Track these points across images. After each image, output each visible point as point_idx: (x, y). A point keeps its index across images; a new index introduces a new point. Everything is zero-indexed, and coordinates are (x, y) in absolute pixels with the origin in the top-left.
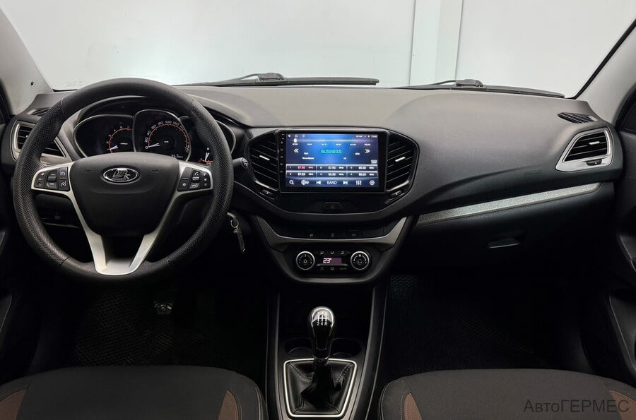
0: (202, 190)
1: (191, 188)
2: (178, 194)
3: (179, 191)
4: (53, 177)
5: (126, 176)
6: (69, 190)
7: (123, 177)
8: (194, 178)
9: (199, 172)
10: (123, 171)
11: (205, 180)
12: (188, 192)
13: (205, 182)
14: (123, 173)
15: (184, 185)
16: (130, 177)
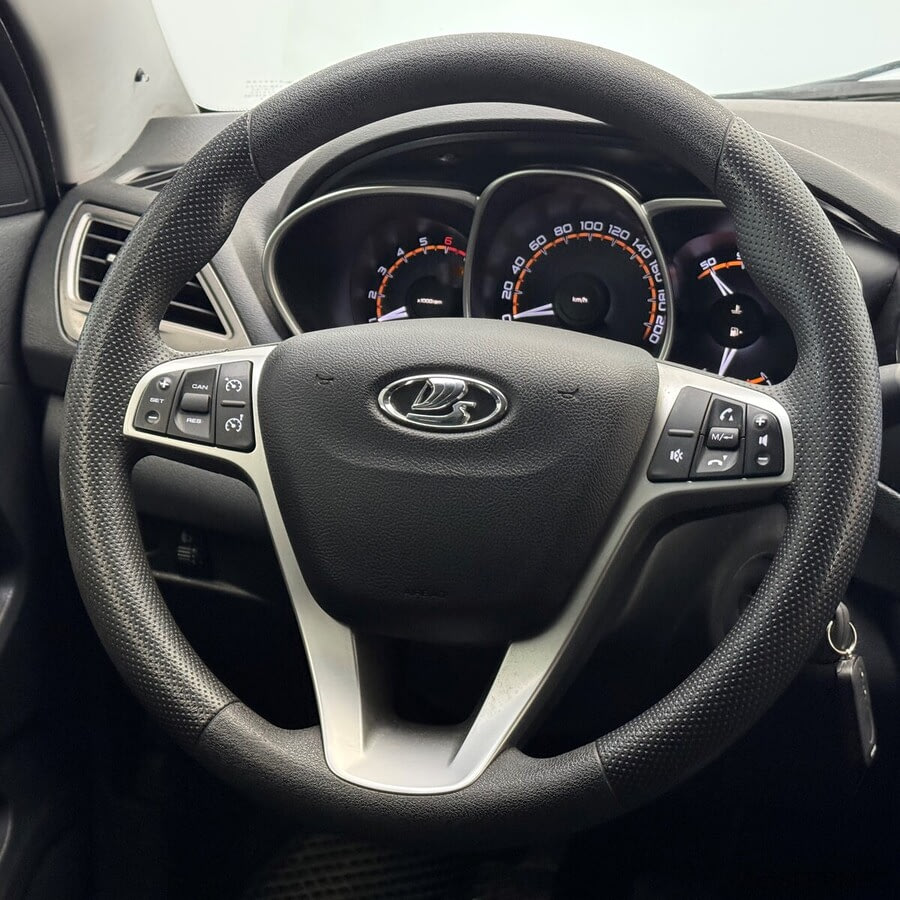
0: (744, 482)
1: (701, 469)
2: (647, 493)
3: (654, 480)
4: (197, 396)
5: (460, 407)
6: (250, 448)
7: (449, 409)
8: (718, 433)
9: (737, 410)
10: (450, 389)
11: (764, 440)
12: (690, 486)
13: (763, 451)
14: (450, 394)
15: (676, 456)
16: (475, 413)
